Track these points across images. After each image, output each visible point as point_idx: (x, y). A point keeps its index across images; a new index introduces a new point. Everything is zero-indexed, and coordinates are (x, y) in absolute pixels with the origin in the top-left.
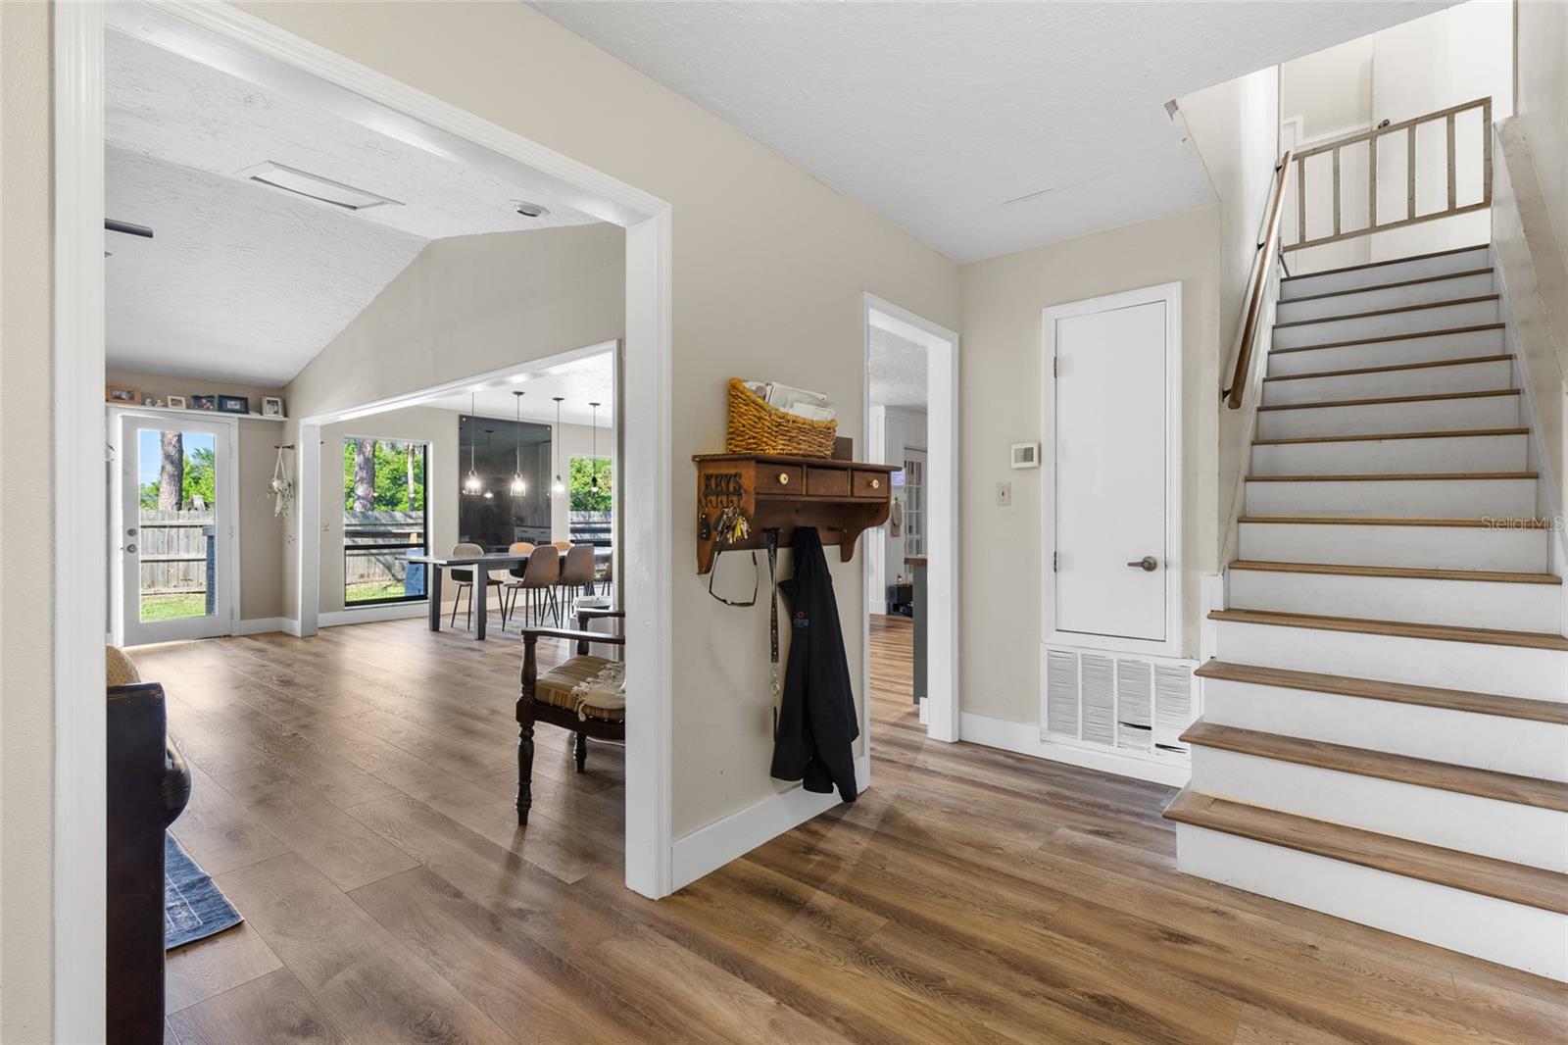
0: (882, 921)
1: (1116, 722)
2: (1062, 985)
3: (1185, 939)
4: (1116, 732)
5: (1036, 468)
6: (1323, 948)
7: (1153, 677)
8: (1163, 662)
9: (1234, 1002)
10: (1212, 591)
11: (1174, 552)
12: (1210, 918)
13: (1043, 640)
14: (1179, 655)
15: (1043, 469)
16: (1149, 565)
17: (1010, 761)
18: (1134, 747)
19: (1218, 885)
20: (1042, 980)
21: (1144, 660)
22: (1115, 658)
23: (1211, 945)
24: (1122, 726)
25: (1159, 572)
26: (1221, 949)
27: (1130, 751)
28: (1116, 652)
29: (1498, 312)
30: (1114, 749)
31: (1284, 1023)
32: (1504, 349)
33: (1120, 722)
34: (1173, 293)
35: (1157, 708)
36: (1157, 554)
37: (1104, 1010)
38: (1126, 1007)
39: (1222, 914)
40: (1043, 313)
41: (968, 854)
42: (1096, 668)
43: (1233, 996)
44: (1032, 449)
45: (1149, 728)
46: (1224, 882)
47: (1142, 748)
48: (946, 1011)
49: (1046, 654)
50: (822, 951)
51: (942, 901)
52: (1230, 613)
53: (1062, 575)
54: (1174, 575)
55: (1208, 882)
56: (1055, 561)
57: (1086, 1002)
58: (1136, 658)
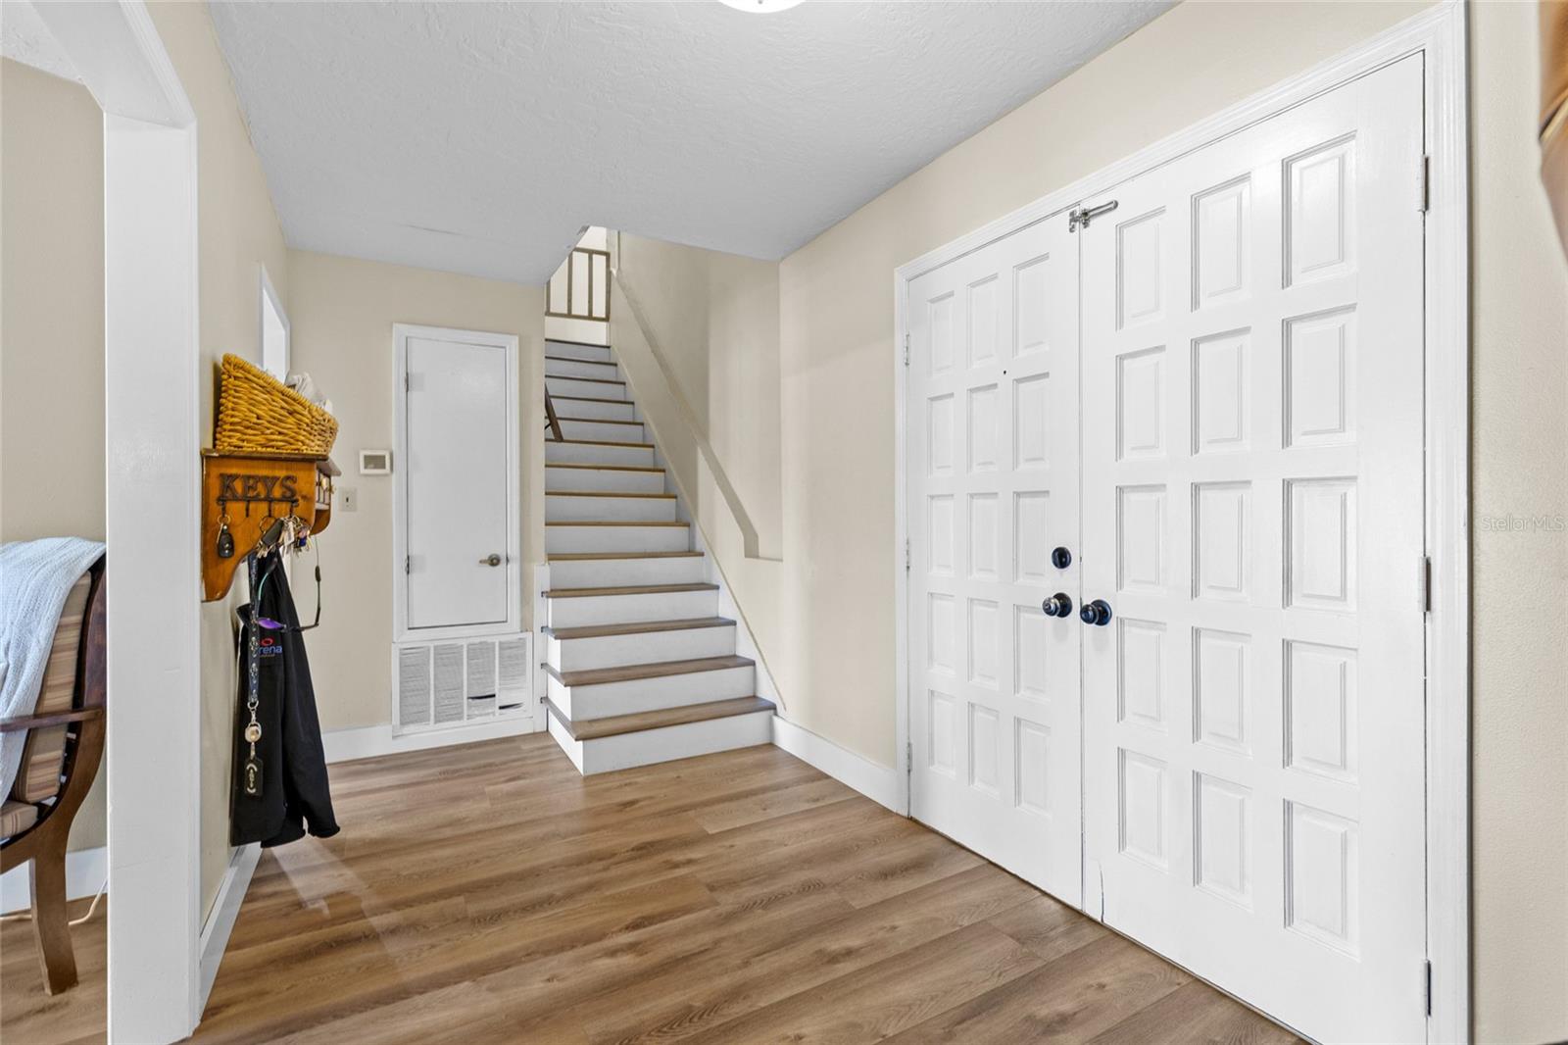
0: (461, 899)
1: (465, 697)
2: (614, 855)
3: (632, 803)
4: (465, 707)
5: (386, 475)
6: (682, 775)
7: (497, 652)
8: (504, 639)
9: (685, 814)
10: (543, 575)
11: (514, 550)
12: (628, 789)
13: (395, 640)
14: (519, 630)
15: (394, 476)
16: (494, 561)
17: (372, 766)
18: (481, 715)
19: (611, 773)
20: (600, 859)
21: (489, 640)
22: (464, 643)
23: (645, 799)
24: (470, 700)
25: (501, 567)
26: (651, 798)
27: (479, 719)
28: (465, 637)
29: (625, 393)
30: (465, 721)
31: (707, 810)
32: (634, 418)
33: (469, 698)
34: (513, 344)
35: (500, 679)
36: (500, 552)
37: (644, 851)
38: (651, 844)
39: (630, 784)
40: (394, 329)
41: (448, 832)
42: (447, 656)
43: (679, 812)
44: (384, 457)
45: (494, 696)
46: (613, 770)
47: (488, 714)
48: (580, 905)
49: (398, 652)
50: (448, 940)
51: (478, 865)
52: (555, 593)
53: (414, 575)
54: (514, 569)
55: (604, 774)
56: (408, 565)
57: (634, 853)
58: (483, 639)
